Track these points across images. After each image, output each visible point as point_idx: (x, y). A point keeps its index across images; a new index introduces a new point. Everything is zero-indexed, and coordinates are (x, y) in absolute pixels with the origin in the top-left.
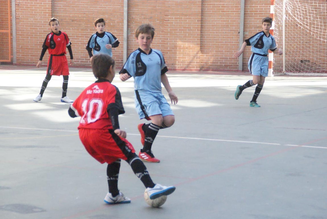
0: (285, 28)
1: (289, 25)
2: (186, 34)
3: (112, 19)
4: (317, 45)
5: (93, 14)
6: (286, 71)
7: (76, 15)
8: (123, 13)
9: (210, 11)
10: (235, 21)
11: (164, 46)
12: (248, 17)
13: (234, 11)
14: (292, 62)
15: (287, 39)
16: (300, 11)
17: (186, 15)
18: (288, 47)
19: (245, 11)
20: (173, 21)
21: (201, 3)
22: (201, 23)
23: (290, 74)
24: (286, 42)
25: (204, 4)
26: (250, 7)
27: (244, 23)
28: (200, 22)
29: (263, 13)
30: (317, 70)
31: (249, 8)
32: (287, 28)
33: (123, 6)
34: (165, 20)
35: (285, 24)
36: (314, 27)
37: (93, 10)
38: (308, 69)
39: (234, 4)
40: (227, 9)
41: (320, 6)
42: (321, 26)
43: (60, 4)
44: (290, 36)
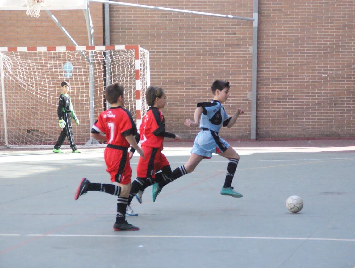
1: (9, 87)
4: (46, 110)
6: (9, 143)
14: (16, 132)
15: (8, 104)
16: (23, 70)
18: (10, 114)
23: (15, 147)
24: (7, 108)
30: (48, 142)
32: (7, 89)
35: (5, 85)
36: (41, 89)
38: (37, 140)
41: (47, 63)
42: (50, 87)
44: (12, 100)
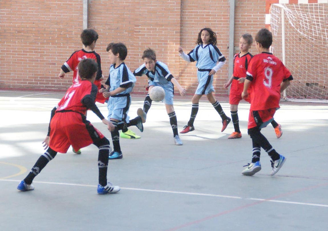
0: (285, 43)
1: (290, 39)
2: (162, 49)
3: (68, 29)
5: (44, 23)
6: (287, 96)
7: (23, 24)
8: (82, 22)
9: (192, 21)
10: (223, 33)
11: (133, 64)
12: (240, 29)
13: (221, 21)
15: (288, 57)
16: (303, 22)
17: (162, 26)
19: (235, 21)
20: (145, 32)
21: (180, 11)
22: (181, 35)
25: (184, 12)
26: (242, 16)
27: (235, 36)
28: (179, 34)
29: (258, 23)
31: (240, 17)
33: (82, 14)
34: (135, 32)
36: (320, 43)
37: (44, 18)
38: (315, 93)
39: (222, 12)
40: (213, 18)
43: (3, 11)
44: (292, 53)
